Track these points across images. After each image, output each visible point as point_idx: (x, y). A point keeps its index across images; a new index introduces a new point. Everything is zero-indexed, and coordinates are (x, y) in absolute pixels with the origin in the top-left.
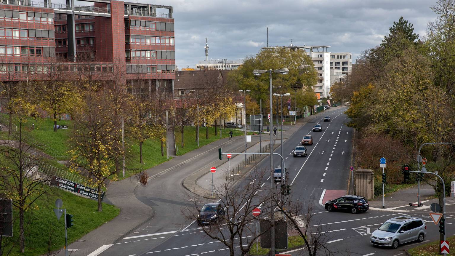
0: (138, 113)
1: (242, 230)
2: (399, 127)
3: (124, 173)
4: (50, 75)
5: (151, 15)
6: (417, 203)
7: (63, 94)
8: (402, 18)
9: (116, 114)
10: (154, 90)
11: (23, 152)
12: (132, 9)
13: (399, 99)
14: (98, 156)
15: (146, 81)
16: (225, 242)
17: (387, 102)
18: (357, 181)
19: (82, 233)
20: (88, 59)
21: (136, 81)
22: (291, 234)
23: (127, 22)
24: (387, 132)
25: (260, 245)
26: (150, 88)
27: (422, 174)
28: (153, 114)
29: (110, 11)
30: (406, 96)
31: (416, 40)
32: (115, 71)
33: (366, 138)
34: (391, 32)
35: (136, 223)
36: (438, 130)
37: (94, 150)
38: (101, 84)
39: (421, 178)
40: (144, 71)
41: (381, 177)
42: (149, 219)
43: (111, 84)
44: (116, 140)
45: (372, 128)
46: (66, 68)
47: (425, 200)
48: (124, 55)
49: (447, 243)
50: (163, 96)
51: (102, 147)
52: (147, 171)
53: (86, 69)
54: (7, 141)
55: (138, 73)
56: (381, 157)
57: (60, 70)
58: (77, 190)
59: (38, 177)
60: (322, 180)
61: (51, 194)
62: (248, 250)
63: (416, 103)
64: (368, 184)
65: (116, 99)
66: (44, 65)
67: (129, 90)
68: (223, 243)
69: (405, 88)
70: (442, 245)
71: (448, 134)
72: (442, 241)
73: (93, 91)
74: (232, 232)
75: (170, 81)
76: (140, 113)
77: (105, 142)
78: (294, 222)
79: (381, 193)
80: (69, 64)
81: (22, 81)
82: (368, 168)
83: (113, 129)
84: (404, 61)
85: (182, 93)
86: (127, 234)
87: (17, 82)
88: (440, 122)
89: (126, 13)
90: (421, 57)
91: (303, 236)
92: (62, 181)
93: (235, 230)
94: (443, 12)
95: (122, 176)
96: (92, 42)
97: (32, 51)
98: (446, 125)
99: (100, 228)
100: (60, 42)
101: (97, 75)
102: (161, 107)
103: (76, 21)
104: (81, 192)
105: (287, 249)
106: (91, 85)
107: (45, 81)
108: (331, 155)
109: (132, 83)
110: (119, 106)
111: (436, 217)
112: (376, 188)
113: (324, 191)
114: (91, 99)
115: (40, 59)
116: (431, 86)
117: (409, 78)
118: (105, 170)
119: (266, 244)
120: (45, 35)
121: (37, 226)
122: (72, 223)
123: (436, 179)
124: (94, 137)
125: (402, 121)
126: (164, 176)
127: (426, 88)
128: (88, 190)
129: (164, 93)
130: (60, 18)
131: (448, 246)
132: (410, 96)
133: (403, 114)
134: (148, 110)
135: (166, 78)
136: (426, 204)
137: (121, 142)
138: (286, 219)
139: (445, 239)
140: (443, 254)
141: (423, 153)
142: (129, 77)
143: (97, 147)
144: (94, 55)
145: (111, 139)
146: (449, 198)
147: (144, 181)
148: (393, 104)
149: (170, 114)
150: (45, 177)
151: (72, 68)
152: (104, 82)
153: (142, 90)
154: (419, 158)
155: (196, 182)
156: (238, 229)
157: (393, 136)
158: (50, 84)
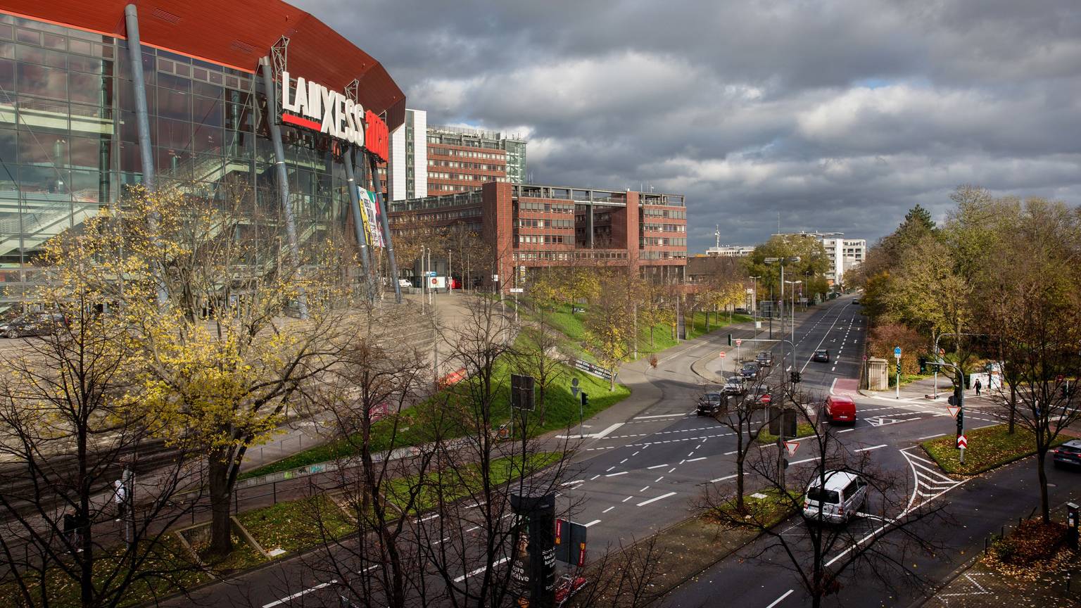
0: (650, 297)
1: (751, 416)
2: (916, 316)
3: (635, 355)
4: (569, 262)
5: (664, 204)
6: (933, 395)
7: (581, 280)
8: (918, 206)
9: (629, 298)
10: (665, 276)
11: (545, 333)
12: (646, 198)
13: (915, 288)
14: (613, 338)
15: (658, 267)
16: (733, 427)
17: (903, 290)
18: (870, 370)
19: (595, 411)
20: (605, 247)
21: (647, 267)
22: (801, 424)
23: (641, 211)
24: (902, 321)
25: (768, 431)
26: (662, 274)
27: (939, 366)
28: (664, 299)
29: (625, 202)
30: (923, 285)
31: (933, 228)
32: (629, 257)
33: (880, 327)
34: (907, 219)
35: (646, 404)
36: (957, 320)
37: (608, 333)
38: (615, 270)
39: (937, 369)
40: (657, 257)
41: (896, 367)
42: (660, 401)
43: (625, 270)
44: (628, 324)
45: (885, 317)
46: (584, 255)
47: (942, 392)
48: (637, 243)
49: (965, 437)
50: (674, 282)
51: (615, 331)
52: (657, 355)
53: (602, 256)
54: (531, 323)
55: (650, 260)
56: (895, 347)
57: (578, 256)
58: (591, 370)
59: (557, 356)
60: (833, 369)
61: (569, 373)
62: (756, 437)
63: (934, 292)
64: (881, 375)
65: (628, 285)
66: (565, 252)
67: (642, 276)
68: (730, 429)
69: (922, 277)
70: (959, 440)
71: (967, 324)
72: (959, 434)
73: (608, 276)
74: (740, 417)
75: (681, 267)
76: (652, 298)
77: (618, 326)
78: (804, 411)
79: (895, 383)
80: (586, 251)
81: (545, 267)
82: (882, 357)
83: (626, 313)
84: (920, 249)
85: (693, 279)
86: (639, 414)
87: (540, 268)
88: (959, 312)
89: (640, 203)
90: (938, 245)
91: (813, 426)
92: (578, 361)
93: (743, 416)
94: (962, 200)
95: (633, 359)
96: (607, 231)
97: (554, 240)
98: (965, 316)
99: (613, 407)
100: (579, 231)
101: (612, 262)
102: (672, 292)
103: (594, 210)
104: (596, 372)
105: (795, 437)
106: (606, 271)
107: (565, 267)
108: (843, 343)
109: (645, 269)
110: (632, 291)
111: (954, 411)
112: (890, 379)
113: (836, 379)
114: (606, 283)
115: (562, 247)
116: (949, 275)
117: (927, 267)
118: (618, 353)
119: (774, 431)
120: (566, 225)
121: (555, 402)
122: (587, 402)
123: (954, 370)
124: (608, 321)
125: (918, 311)
126: (674, 360)
127: (944, 277)
128: (602, 370)
129: (675, 279)
130: (580, 209)
131: (965, 441)
132: (927, 285)
133: (920, 304)
134: (659, 295)
135: (677, 264)
136: (943, 396)
137: (634, 325)
138: (796, 408)
139: (963, 433)
140: (960, 449)
141: (941, 344)
142: (642, 263)
143: (610, 330)
144: (610, 243)
145: (624, 322)
146: (967, 390)
147: (654, 363)
148: (908, 293)
149: (681, 298)
150: (563, 356)
151: (589, 256)
152: (618, 268)
153: (654, 275)
154: (936, 349)
155: (705, 366)
156: (747, 415)
157: (909, 327)
158: (569, 269)
